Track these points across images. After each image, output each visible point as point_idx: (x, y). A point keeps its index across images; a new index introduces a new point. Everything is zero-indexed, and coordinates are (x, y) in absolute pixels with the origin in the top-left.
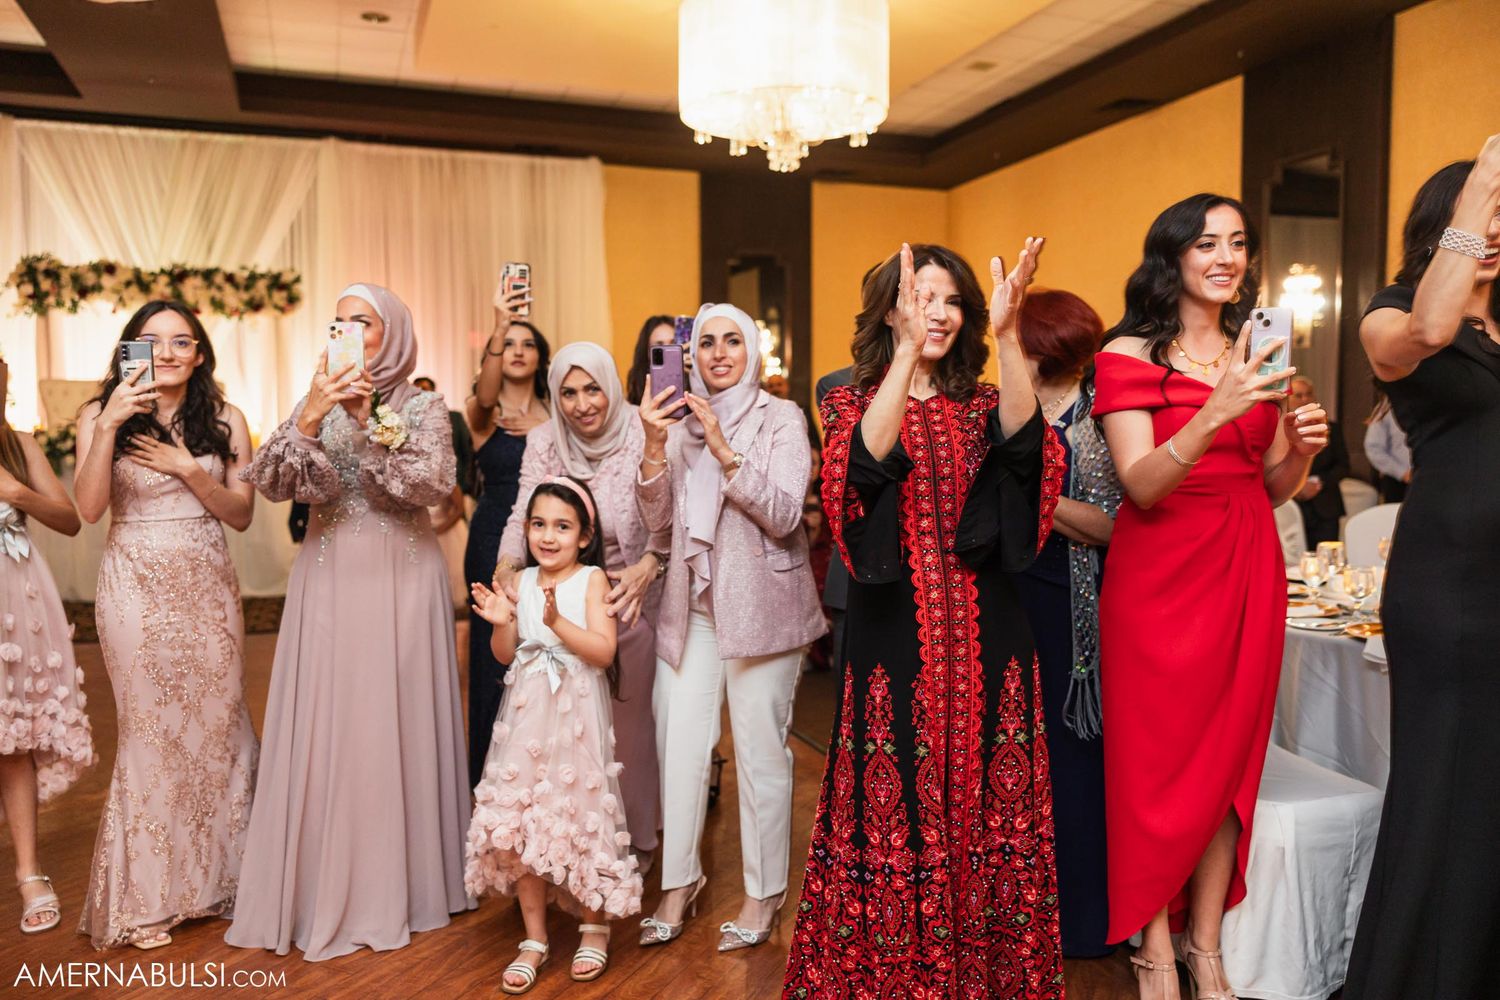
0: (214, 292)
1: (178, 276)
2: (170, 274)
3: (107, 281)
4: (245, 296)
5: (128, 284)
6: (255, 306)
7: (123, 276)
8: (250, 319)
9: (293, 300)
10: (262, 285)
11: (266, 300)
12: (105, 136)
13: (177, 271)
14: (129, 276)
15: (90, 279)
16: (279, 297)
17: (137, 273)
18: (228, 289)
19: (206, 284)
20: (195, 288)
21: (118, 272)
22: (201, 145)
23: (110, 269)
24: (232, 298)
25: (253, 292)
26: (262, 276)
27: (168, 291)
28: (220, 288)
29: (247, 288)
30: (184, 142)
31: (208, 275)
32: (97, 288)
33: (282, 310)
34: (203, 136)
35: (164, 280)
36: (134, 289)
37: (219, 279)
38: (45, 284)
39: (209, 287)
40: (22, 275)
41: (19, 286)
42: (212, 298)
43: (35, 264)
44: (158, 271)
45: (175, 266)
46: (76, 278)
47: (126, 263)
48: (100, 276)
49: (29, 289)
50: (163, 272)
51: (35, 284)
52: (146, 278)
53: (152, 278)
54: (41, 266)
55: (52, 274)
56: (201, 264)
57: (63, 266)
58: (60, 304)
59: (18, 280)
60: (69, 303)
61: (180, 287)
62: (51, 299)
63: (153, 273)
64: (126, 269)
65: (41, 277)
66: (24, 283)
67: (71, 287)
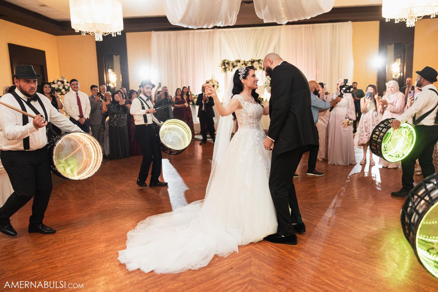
1: (253, 62)
2: (251, 61)
3: (239, 64)
5: (242, 64)
7: (242, 62)
12: (236, 30)
13: (252, 61)
14: (243, 63)
15: (235, 64)
17: (244, 61)
19: (258, 63)
20: (256, 64)
21: (241, 62)
22: (255, 30)
23: (239, 61)
30: (252, 30)
35: (250, 63)
38: (227, 66)
39: (259, 64)
40: (222, 64)
41: (222, 66)
42: (260, 66)
43: (225, 61)
44: (248, 61)
45: (252, 60)
46: (232, 64)
47: (242, 60)
48: (237, 63)
49: (224, 67)
50: (249, 61)
51: (225, 66)
52: (246, 63)
53: (247, 63)
54: (226, 62)
55: (228, 63)
56: (257, 59)
57: (230, 62)
58: (229, 70)
59: (221, 65)
60: (231, 69)
61: (253, 64)
62: (227, 69)
63: (247, 62)
64: (242, 61)
65: (226, 64)
66: (223, 66)
67: (231, 66)
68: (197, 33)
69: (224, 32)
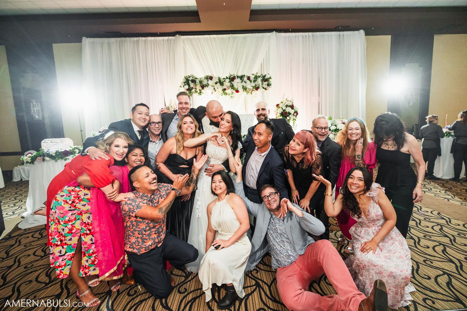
0: (243, 83)
1: (232, 79)
2: (230, 78)
3: (210, 82)
5: (216, 83)
6: (257, 88)
7: (215, 80)
8: (255, 92)
9: (269, 85)
10: (259, 80)
11: (261, 85)
12: (207, 38)
13: (232, 77)
15: (205, 82)
17: (219, 78)
18: (248, 82)
22: (235, 38)
23: (211, 78)
24: (249, 85)
26: (259, 77)
27: (229, 84)
28: (246, 83)
29: (255, 81)
31: (242, 77)
34: (235, 35)
35: (228, 80)
36: (218, 84)
37: (245, 79)
38: (192, 85)
39: (242, 82)
40: (185, 83)
42: (243, 86)
43: (188, 78)
45: (231, 75)
46: (201, 82)
47: (216, 76)
48: (208, 81)
49: (187, 87)
50: (227, 78)
51: (189, 85)
52: (222, 80)
53: (224, 80)
54: (191, 79)
55: (194, 81)
56: (240, 75)
57: (196, 78)
58: (196, 92)
60: (199, 91)
61: (232, 82)
62: (193, 90)
63: (224, 78)
64: (216, 78)
65: (190, 82)
66: (185, 85)
67: (199, 85)
68: (151, 41)
69: (190, 39)
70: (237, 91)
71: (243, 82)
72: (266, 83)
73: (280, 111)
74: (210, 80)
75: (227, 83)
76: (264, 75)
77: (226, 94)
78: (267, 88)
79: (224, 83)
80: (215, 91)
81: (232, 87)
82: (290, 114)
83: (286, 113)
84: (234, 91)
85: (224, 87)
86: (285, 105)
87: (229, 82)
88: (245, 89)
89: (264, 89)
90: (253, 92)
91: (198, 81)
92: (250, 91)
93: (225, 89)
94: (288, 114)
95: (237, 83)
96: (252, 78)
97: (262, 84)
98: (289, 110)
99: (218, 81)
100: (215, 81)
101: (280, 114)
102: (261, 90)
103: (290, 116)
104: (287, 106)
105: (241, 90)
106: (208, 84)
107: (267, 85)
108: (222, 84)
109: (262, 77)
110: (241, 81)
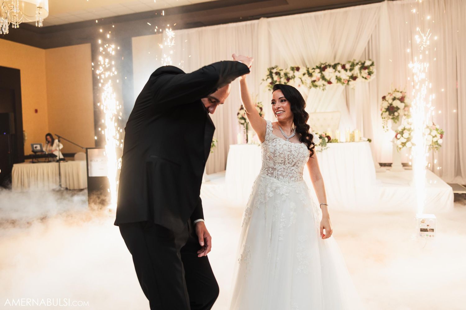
0: (337, 74)
1: (322, 69)
2: (319, 68)
3: (297, 73)
4: (349, 74)
5: (304, 74)
6: (354, 78)
7: (303, 71)
9: (370, 74)
10: (357, 68)
11: (359, 74)
13: (323, 66)
15: (291, 74)
16: (365, 73)
17: (308, 69)
18: (342, 71)
21: (300, 70)
23: (298, 69)
24: (345, 75)
25: (353, 72)
26: (357, 64)
27: (319, 75)
28: (339, 72)
29: (351, 70)
31: (335, 66)
32: (294, 77)
33: (366, 78)
35: (318, 70)
36: (307, 76)
37: (339, 68)
39: (335, 72)
40: (268, 75)
41: (266, 80)
42: (336, 76)
43: (272, 70)
44: (315, 67)
45: (322, 64)
46: (286, 74)
48: (294, 72)
49: (270, 80)
50: (317, 67)
51: (272, 78)
52: (311, 71)
53: (313, 70)
54: (274, 71)
55: (278, 73)
56: (332, 62)
57: (281, 70)
59: (266, 77)
61: (323, 73)
63: (313, 69)
64: (303, 68)
65: (274, 75)
66: (268, 78)
67: (284, 78)
70: (330, 83)
71: (337, 71)
72: (367, 71)
73: (386, 105)
74: (296, 72)
75: (317, 74)
76: (363, 62)
77: (316, 86)
78: (367, 78)
79: (313, 74)
80: (303, 83)
81: (323, 78)
82: (398, 109)
83: (393, 108)
84: (326, 83)
85: (313, 79)
86: (392, 97)
87: (319, 73)
88: (339, 79)
89: (364, 79)
90: (350, 83)
91: (282, 73)
92: (346, 81)
93: (314, 81)
94: (396, 109)
95: (329, 73)
96: (348, 66)
97: (361, 73)
98: (396, 103)
99: (306, 72)
100: (303, 73)
101: (385, 109)
102: (359, 80)
103: (399, 111)
104: (394, 99)
105: (334, 80)
106: (294, 76)
107: (367, 74)
108: (310, 75)
109: (360, 65)
110: (334, 70)
